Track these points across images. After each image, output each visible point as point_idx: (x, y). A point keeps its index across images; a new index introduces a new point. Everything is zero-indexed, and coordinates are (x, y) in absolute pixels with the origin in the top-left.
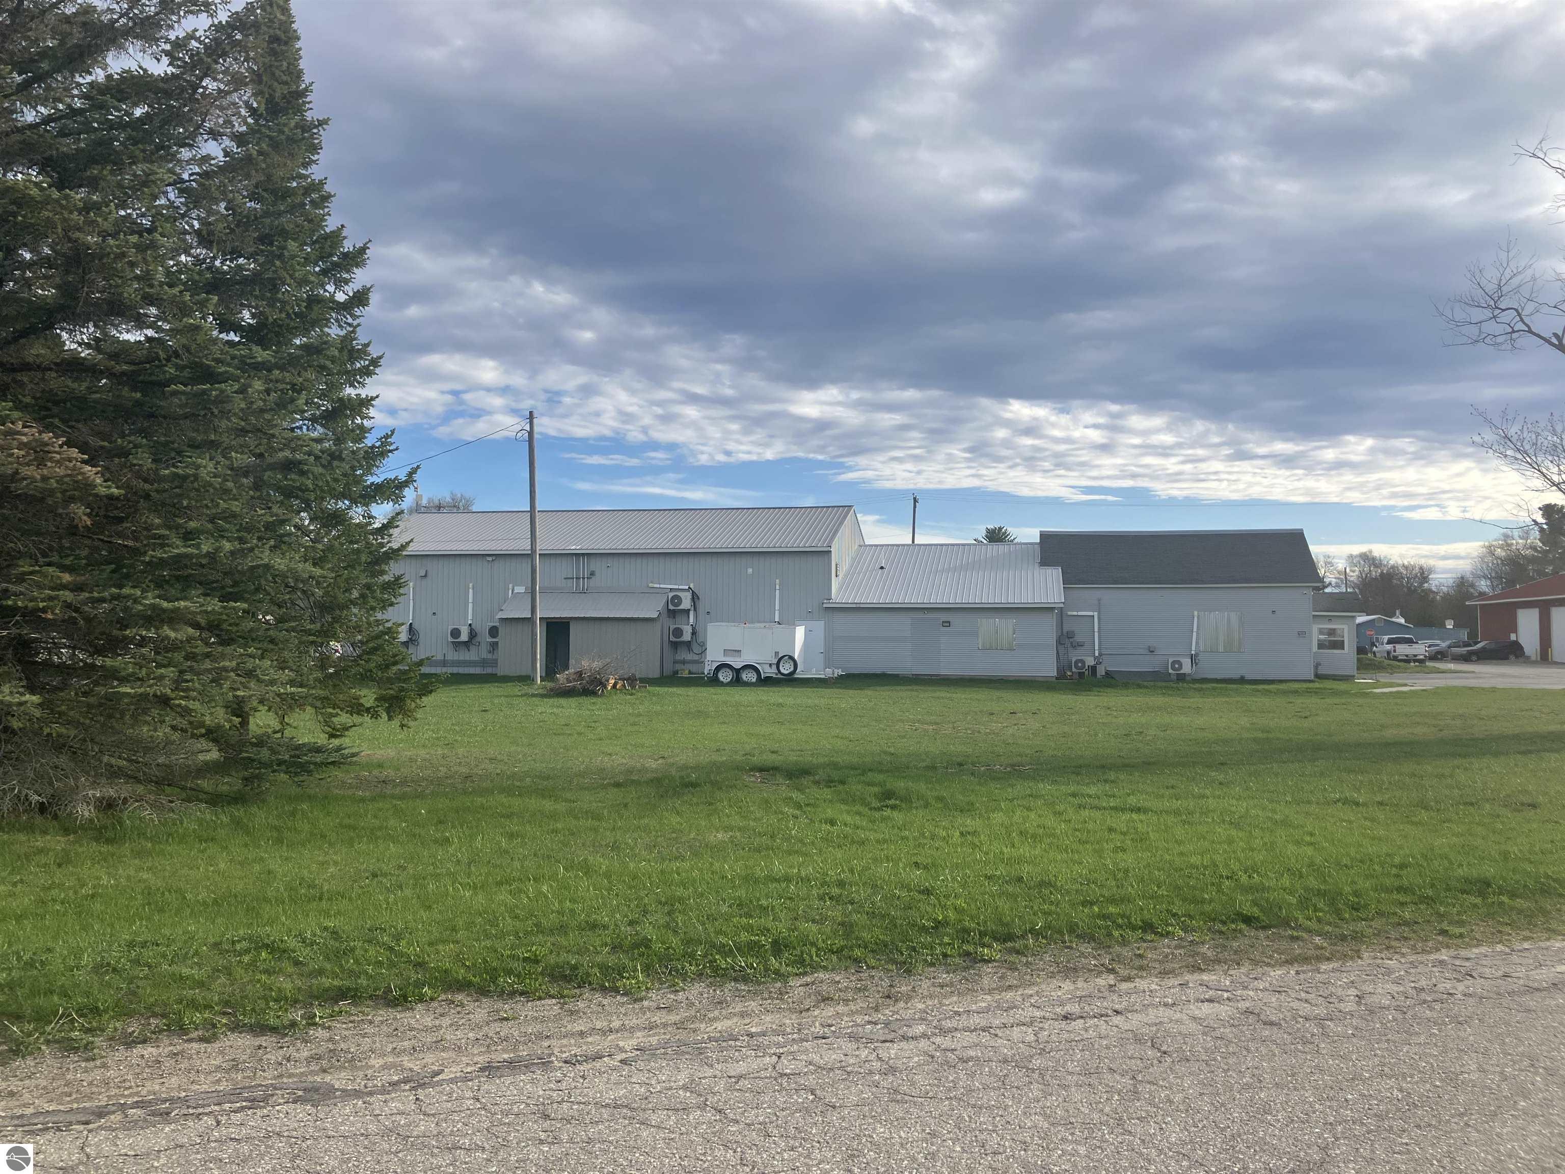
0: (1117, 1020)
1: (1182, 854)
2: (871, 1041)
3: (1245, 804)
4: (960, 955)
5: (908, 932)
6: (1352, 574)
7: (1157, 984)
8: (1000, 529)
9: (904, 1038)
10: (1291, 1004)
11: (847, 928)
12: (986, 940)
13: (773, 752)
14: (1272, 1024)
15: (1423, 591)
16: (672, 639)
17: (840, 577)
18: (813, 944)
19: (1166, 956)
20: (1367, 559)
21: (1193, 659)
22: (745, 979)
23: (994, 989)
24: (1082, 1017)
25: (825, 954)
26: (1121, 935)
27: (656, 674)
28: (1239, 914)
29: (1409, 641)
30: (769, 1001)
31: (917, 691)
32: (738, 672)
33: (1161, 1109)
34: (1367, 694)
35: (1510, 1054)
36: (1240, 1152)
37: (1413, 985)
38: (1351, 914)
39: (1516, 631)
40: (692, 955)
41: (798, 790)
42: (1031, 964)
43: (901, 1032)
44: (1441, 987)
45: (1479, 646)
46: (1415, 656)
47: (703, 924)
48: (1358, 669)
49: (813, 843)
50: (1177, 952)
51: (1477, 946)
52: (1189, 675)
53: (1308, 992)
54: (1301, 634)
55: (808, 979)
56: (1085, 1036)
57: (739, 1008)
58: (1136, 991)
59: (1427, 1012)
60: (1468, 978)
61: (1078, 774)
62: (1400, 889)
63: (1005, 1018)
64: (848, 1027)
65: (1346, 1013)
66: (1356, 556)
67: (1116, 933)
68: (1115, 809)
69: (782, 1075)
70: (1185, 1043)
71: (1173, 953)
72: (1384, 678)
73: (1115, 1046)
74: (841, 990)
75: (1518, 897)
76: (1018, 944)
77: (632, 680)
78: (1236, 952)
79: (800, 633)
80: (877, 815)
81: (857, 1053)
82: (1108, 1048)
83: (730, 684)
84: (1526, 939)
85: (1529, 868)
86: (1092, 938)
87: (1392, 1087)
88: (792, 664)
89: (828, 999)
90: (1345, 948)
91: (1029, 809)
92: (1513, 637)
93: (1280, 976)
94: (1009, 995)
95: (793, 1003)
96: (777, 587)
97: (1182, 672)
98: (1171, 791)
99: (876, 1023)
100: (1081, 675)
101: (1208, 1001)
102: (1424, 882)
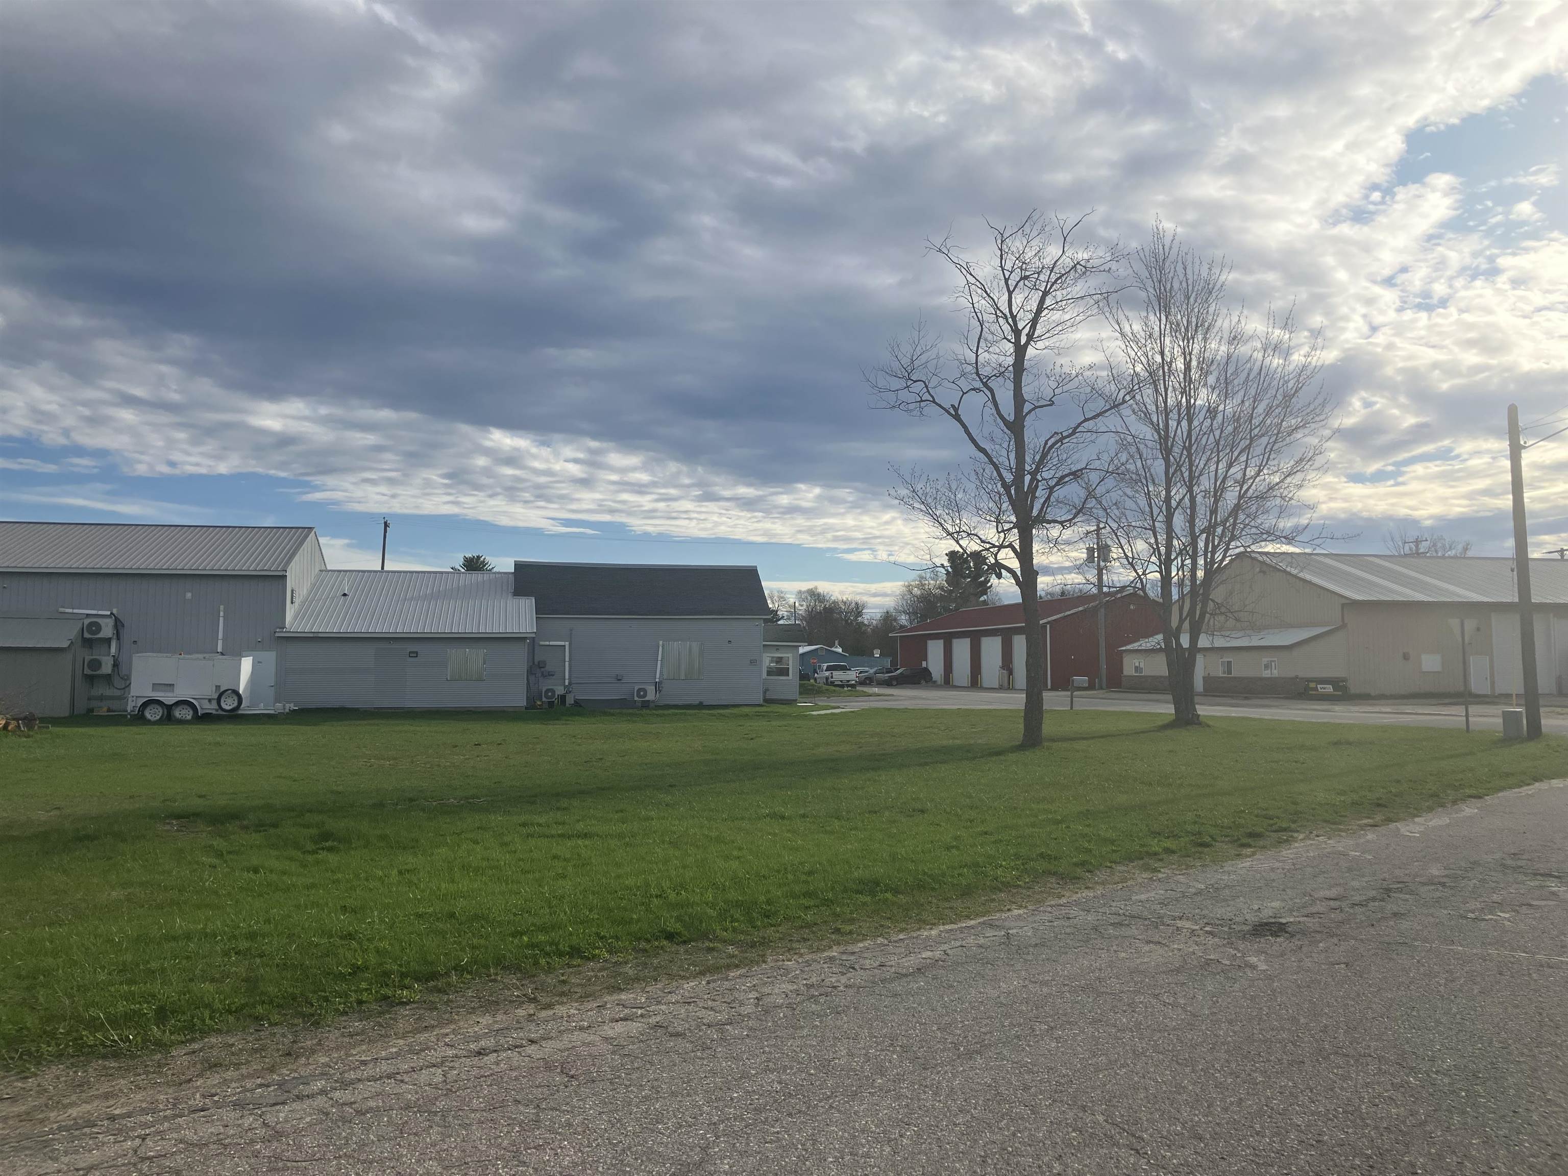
0: (531, 1049)
1: (618, 877)
2: (259, 1106)
3: (685, 824)
4: (376, 1000)
5: (321, 981)
6: (801, 608)
7: (576, 1009)
8: (479, 557)
9: (299, 1098)
10: (697, 1014)
11: (252, 983)
12: (407, 981)
13: (200, 797)
14: (677, 1035)
15: (857, 623)
16: (87, 671)
17: (296, 604)
18: (208, 1006)
19: (590, 980)
20: (814, 594)
21: (658, 686)
22: (116, 1055)
23: (409, 1032)
24: (495, 1051)
25: (220, 1016)
26: (548, 963)
27: (65, 712)
28: (663, 931)
29: (843, 668)
30: (143, 1077)
31: (378, 725)
32: (169, 708)
33: (560, 1134)
34: (806, 716)
35: (875, 1037)
36: (629, 1165)
37: (805, 982)
38: (762, 922)
39: (926, 660)
40: (52, 1035)
41: (220, 836)
42: (452, 1001)
43: (296, 1092)
44: (827, 982)
45: (899, 672)
46: (848, 681)
47: (71, 997)
48: (801, 693)
49: (229, 894)
50: (600, 974)
51: (861, 941)
52: (653, 702)
53: (714, 1000)
54: (753, 662)
55: (196, 1046)
56: (496, 1070)
57: (105, 1088)
58: (554, 1018)
59: (813, 1006)
60: (851, 970)
61: (533, 803)
62: (808, 894)
63: (416, 1061)
64: (234, 1095)
65: (744, 1016)
66: (804, 592)
67: (543, 961)
68: (562, 836)
69: (143, 1159)
70: (594, 1065)
71: (596, 976)
72: (822, 701)
73: (524, 1077)
74: (233, 1054)
75: (899, 893)
76: (440, 984)
77: (29, 720)
78: (655, 969)
79: (246, 665)
80: (310, 858)
81: (240, 1122)
82: (516, 1079)
83: (159, 722)
84: (902, 930)
85: (912, 867)
86: (519, 969)
87: (773, 1080)
88: (236, 698)
89: (215, 1066)
90: (752, 954)
91: (476, 842)
92: (924, 664)
93: (692, 988)
94: (422, 1037)
95: (173, 1075)
96: (222, 614)
97: (647, 699)
98: (620, 814)
99: (268, 1086)
100: (551, 704)
101: (621, 1019)
102: (826, 885)
